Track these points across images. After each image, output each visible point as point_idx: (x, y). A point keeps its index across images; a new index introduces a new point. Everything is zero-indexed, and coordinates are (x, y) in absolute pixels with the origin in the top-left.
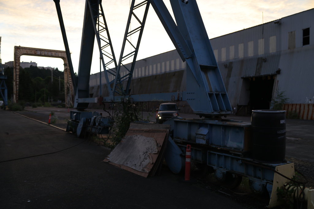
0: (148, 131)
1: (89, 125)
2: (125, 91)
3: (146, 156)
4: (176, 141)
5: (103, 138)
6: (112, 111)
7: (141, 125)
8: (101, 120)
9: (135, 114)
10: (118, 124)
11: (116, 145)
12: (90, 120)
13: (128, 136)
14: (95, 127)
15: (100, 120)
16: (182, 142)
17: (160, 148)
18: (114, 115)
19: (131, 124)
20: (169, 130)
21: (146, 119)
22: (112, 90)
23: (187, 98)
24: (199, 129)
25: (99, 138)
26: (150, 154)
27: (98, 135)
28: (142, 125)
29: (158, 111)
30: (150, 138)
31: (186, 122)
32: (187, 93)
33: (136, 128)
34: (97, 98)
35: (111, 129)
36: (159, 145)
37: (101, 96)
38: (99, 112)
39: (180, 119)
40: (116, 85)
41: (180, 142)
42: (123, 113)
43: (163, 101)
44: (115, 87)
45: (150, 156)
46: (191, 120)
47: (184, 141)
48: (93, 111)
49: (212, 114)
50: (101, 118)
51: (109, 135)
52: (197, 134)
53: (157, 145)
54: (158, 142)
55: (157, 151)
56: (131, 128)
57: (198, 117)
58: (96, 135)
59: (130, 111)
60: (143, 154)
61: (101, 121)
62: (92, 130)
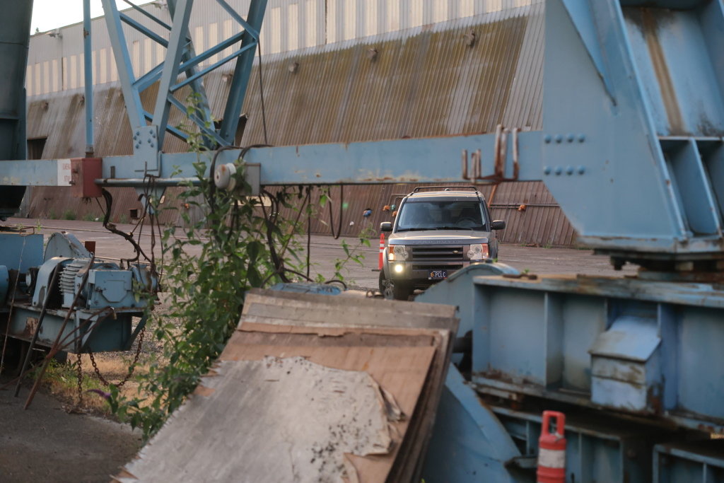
0: (341, 339)
1: (23, 306)
2: (217, 125)
3: (330, 467)
4: (484, 390)
5: (97, 375)
6: (147, 230)
7: (300, 305)
8: (91, 280)
9: (272, 250)
10: (179, 299)
11: (170, 411)
12: (29, 280)
13: (233, 360)
14: (60, 313)
15: (86, 277)
16: (514, 397)
17: (403, 428)
18: (158, 255)
19: (253, 301)
20: (451, 335)
21: (329, 275)
22: (149, 120)
23: (545, 168)
24: (608, 327)
25: (80, 376)
26: (350, 456)
27: (72, 357)
28: (309, 305)
29: (388, 230)
30: (351, 373)
31: (537, 294)
32: (548, 141)
33: (276, 322)
34: (68, 161)
35: (141, 326)
36: (397, 412)
37: (89, 154)
38: (80, 233)
39: (506, 276)
40: (170, 92)
41: (505, 395)
42: (207, 242)
43: (420, 178)
44: (168, 104)
45: (350, 469)
46: (567, 282)
47: (527, 390)
48: (45, 229)
49: (680, 250)
50: (92, 266)
51: (131, 357)
52: (595, 356)
53: (388, 408)
54: (389, 396)
55: (385, 440)
56: (248, 320)
57: (602, 267)
58: (62, 359)
59: (244, 234)
60: (311, 455)
61: (92, 285)
62: (40, 329)
